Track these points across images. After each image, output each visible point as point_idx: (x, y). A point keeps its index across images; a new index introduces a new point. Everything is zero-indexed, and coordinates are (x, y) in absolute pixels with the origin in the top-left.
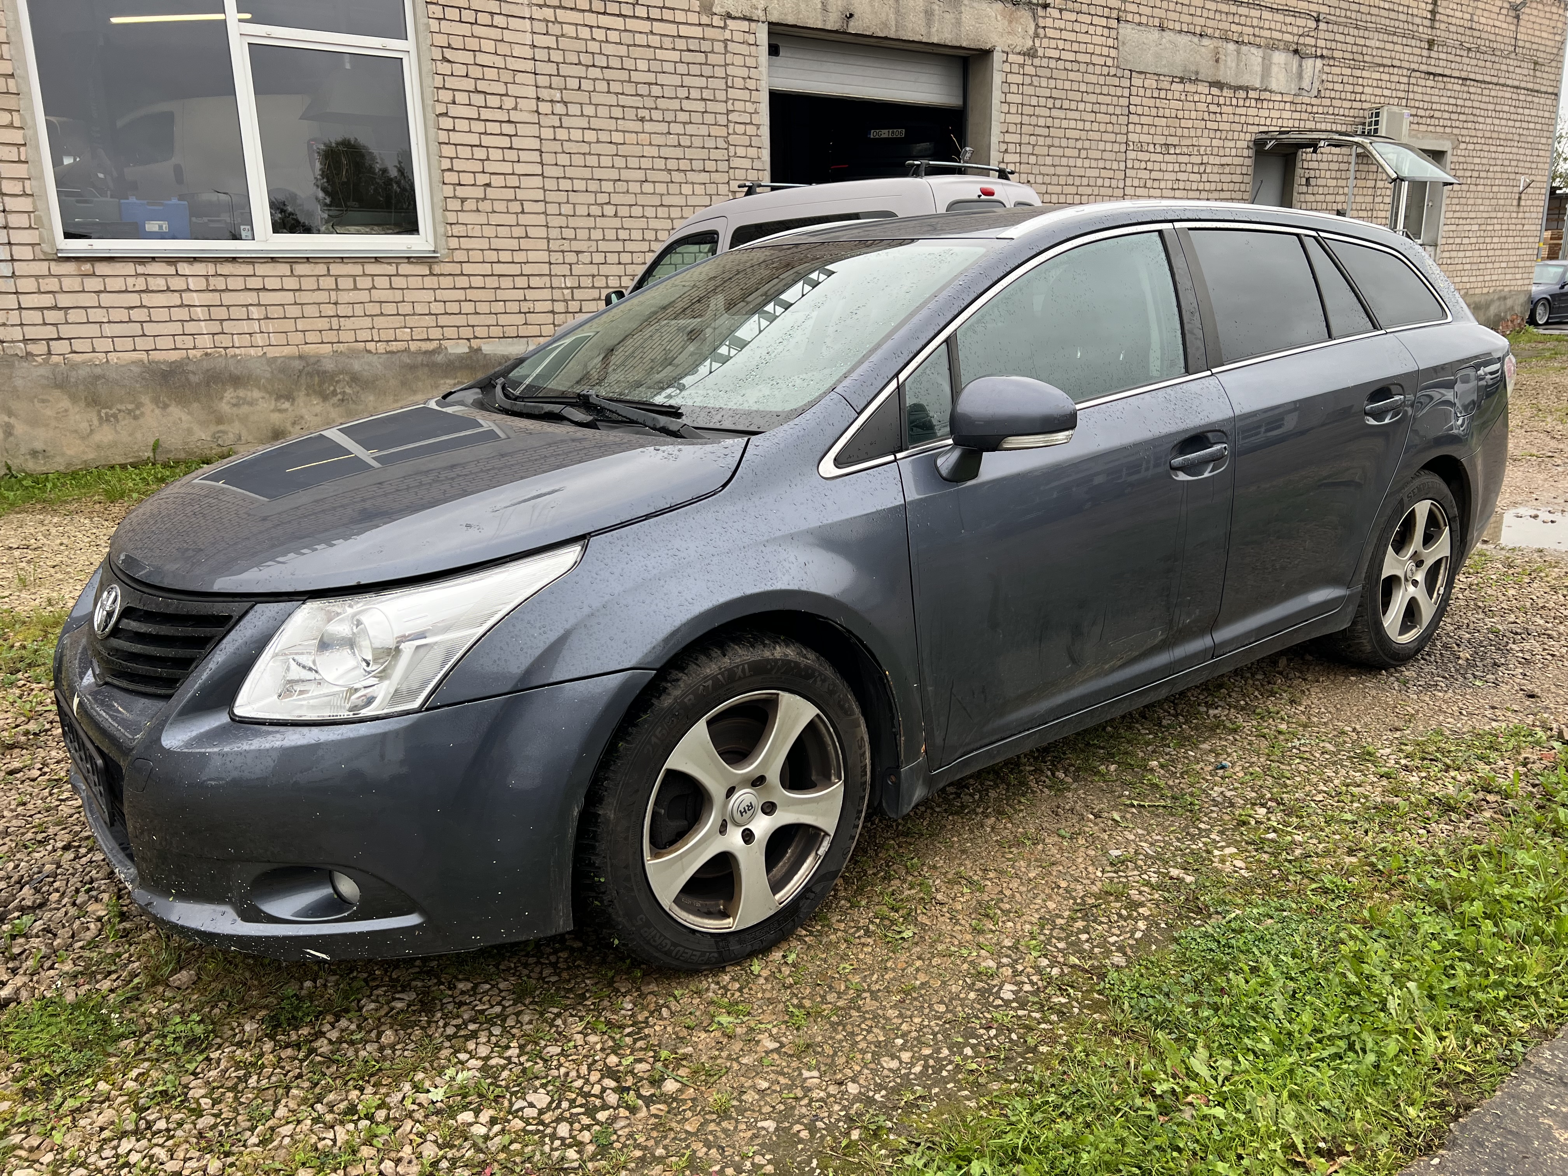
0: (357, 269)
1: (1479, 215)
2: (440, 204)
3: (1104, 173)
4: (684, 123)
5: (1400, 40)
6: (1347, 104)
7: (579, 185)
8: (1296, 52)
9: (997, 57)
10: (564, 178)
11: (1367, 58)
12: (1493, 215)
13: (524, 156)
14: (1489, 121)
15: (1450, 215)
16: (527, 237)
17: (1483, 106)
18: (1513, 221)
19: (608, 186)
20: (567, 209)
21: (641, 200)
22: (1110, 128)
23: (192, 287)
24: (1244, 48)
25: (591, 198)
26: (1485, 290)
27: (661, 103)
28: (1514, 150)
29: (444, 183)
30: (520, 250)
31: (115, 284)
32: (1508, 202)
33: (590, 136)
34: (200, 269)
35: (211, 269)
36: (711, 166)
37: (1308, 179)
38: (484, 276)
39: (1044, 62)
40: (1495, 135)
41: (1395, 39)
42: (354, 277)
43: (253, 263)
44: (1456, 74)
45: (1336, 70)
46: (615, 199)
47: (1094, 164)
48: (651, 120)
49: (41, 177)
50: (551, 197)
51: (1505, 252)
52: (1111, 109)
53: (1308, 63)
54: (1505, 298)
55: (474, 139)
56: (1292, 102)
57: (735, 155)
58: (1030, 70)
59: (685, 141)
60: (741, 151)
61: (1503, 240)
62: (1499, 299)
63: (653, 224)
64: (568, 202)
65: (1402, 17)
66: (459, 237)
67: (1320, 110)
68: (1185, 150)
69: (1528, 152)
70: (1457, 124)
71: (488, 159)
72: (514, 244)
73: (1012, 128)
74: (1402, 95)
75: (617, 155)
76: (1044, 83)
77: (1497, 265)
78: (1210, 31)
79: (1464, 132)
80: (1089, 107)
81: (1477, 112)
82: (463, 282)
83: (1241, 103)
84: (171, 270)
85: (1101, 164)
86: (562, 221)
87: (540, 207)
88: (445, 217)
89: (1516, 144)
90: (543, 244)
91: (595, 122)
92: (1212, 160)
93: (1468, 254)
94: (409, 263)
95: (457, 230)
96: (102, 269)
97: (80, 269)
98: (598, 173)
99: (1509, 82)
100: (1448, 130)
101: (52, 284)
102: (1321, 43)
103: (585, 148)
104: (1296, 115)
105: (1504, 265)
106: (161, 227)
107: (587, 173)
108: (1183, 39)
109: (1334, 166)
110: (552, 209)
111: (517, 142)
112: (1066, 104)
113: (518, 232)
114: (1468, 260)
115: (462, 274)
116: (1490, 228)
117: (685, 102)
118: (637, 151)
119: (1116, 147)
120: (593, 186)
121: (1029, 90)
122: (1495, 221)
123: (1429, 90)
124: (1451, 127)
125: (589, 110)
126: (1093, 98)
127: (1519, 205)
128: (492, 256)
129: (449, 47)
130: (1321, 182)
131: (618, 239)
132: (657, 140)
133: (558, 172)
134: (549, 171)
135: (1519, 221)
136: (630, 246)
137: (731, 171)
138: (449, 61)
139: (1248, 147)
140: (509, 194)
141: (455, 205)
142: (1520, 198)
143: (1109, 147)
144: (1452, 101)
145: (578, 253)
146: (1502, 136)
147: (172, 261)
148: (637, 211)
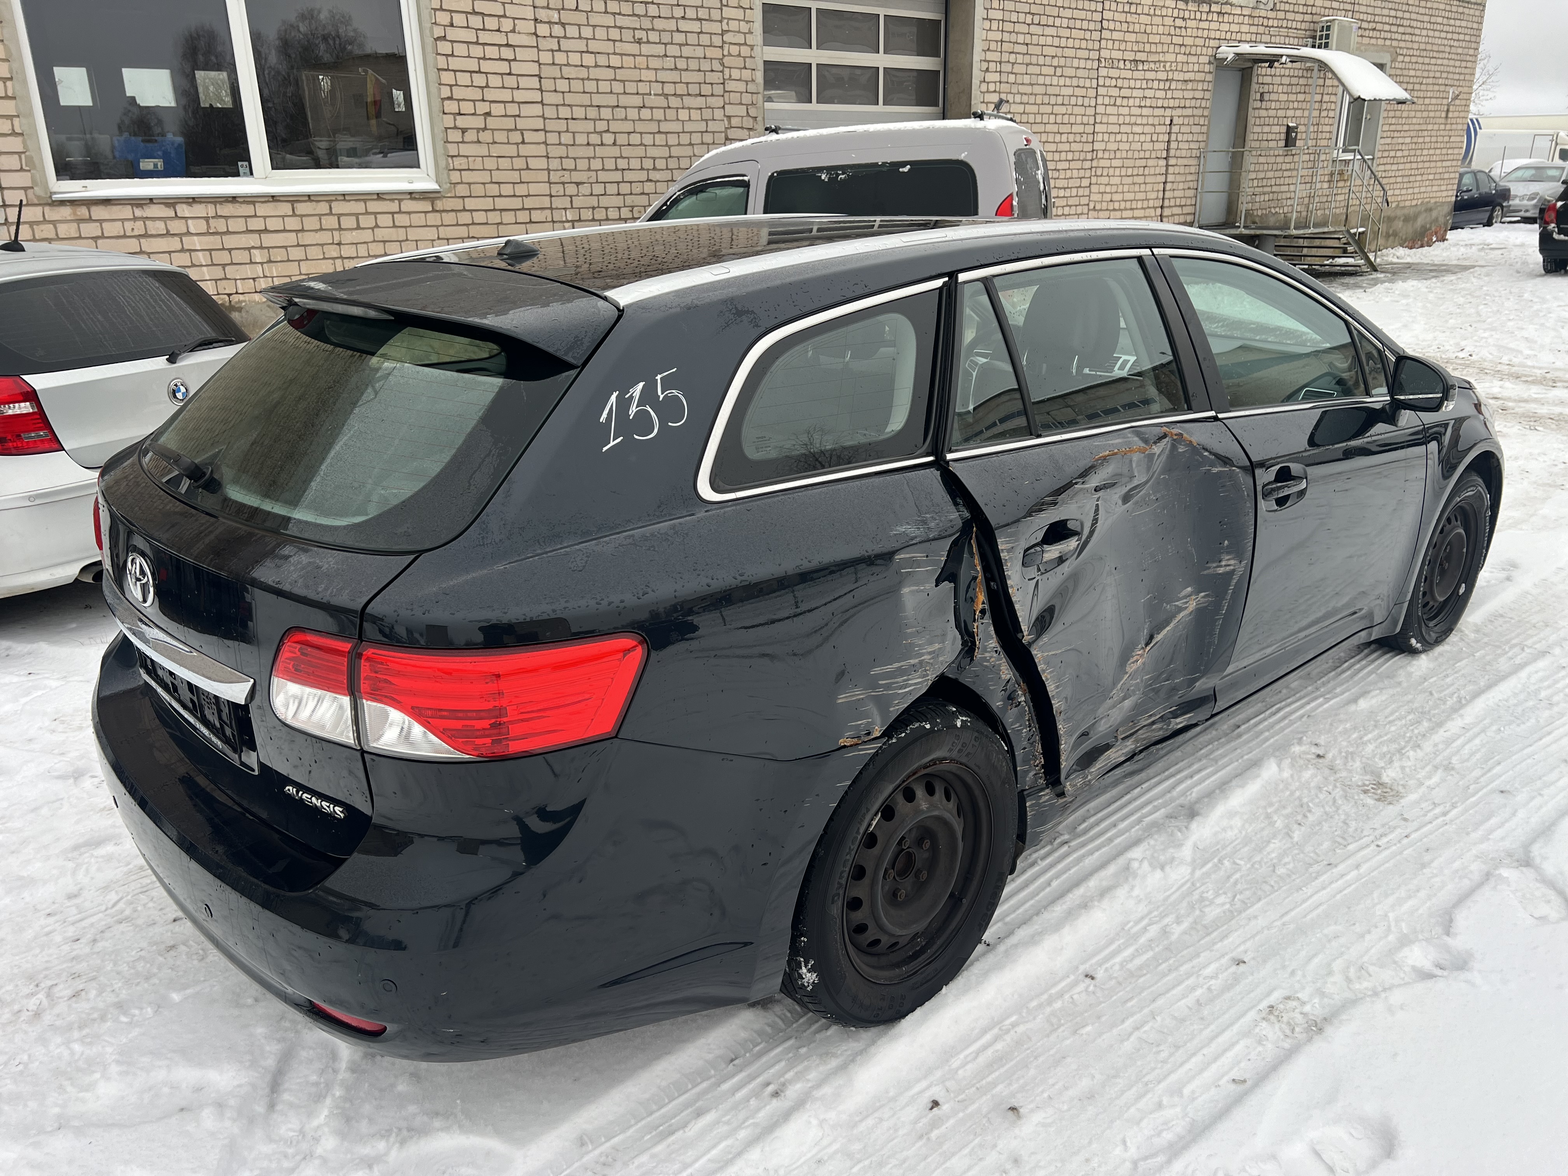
0: (359, 207)
1: (1412, 127)
2: (440, 136)
3: (1078, 92)
4: (681, 45)
6: (1299, 17)
7: (579, 112)
10: (564, 105)
12: (1424, 127)
13: (524, 82)
14: (1424, 32)
15: (1386, 128)
16: (528, 168)
17: (1420, 18)
18: (1442, 133)
19: (606, 113)
20: (566, 138)
21: (640, 127)
22: (1084, 44)
23: (192, 230)
25: (589, 126)
26: (1414, 202)
27: (659, 24)
28: (1445, 62)
29: (444, 113)
30: (521, 182)
31: (112, 229)
32: (1438, 114)
33: (589, 60)
34: (200, 210)
35: (211, 210)
36: (706, 89)
37: (1262, 94)
38: (486, 211)
40: (1429, 47)
42: (357, 215)
43: (254, 203)
46: (614, 126)
47: (1068, 82)
48: (648, 42)
49: (29, 115)
50: (551, 125)
51: (1433, 164)
52: (1085, 25)
54: (1431, 210)
55: (473, 65)
56: (1250, 16)
57: (730, 79)
59: (681, 64)
60: (736, 74)
61: (1432, 152)
62: (1426, 210)
63: (652, 152)
64: (567, 131)
66: (460, 170)
67: (1275, 23)
68: (1152, 65)
69: (1458, 64)
70: (1396, 36)
71: (487, 86)
72: (515, 176)
73: (993, 46)
74: (1349, 7)
75: (615, 80)
77: (1425, 177)
79: (1402, 44)
80: (1065, 23)
81: (1414, 24)
82: (465, 218)
83: (1204, 17)
84: (170, 212)
85: (1075, 82)
86: (562, 151)
87: (540, 137)
88: (446, 149)
89: (1447, 56)
90: (544, 176)
91: (593, 46)
92: (1177, 76)
93: (1401, 167)
94: (411, 199)
95: (458, 163)
96: (98, 212)
97: (75, 214)
98: (597, 100)
100: (1388, 43)
101: (46, 231)
103: (583, 73)
104: (1254, 29)
105: (1431, 177)
106: (155, 165)
107: (585, 99)
109: (1286, 81)
110: (552, 138)
111: (516, 68)
112: (1044, 20)
113: (519, 163)
114: (1400, 173)
115: (464, 210)
116: (1421, 140)
117: (681, 22)
118: (634, 75)
119: (1089, 64)
120: (592, 113)
121: (1010, 6)
122: (1426, 133)
123: (1372, 3)
124: (1391, 39)
125: (587, 32)
126: (1068, 13)
127: (1447, 117)
128: (493, 189)
130: (1274, 97)
131: (617, 169)
132: (655, 63)
133: (557, 99)
134: (549, 98)
135: (1446, 133)
136: (629, 176)
137: (726, 95)
139: (1210, 63)
140: (509, 123)
141: (455, 136)
142: (1448, 111)
143: (1082, 64)
144: (1393, 13)
145: (578, 184)
146: (1435, 48)
147: (171, 202)
148: (635, 139)
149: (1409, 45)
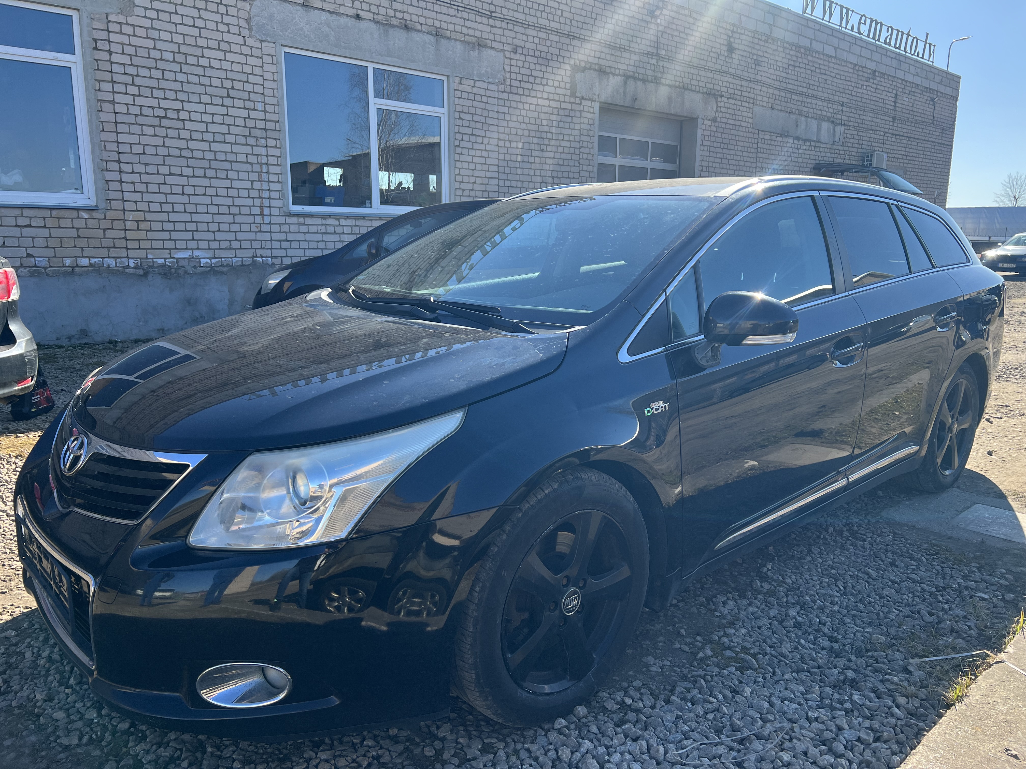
4: (561, 153)
5: (879, 117)
6: (855, 150)
8: (833, 122)
9: (700, 121)
11: (865, 126)
13: (491, 168)
14: (921, 160)
17: (918, 152)
22: (748, 159)
24: (809, 119)
27: (551, 142)
28: (933, 176)
29: (456, 181)
31: (313, 229)
34: (349, 222)
35: (353, 222)
39: (720, 125)
40: (923, 167)
41: (878, 116)
43: (372, 220)
44: (905, 134)
45: (851, 132)
48: (547, 151)
49: (287, 173)
52: (749, 150)
53: (838, 128)
55: (470, 159)
56: (830, 148)
57: (582, 170)
58: (714, 129)
59: (561, 162)
60: (585, 168)
65: (881, 105)
67: (843, 153)
69: (939, 177)
70: (906, 162)
71: (475, 169)
73: (705, 158)
74: (880, 145)
75: (531, 168)
76: (720, 135)
78: (794, 111)
79: (909, 166)
80: (740, 148)
81: (915, 155)
83: (807, 148)
84: (336, 223)
87: (496, 195)
89: (933, 172)
91: (523, 151)
96: (308, 221)
97: (298, 220)
98: (523, 177)
99: (930, 139)
101: (285, 228)
102: (844, 118)
103: (517, 164)
104: (832, 155)
106: (331, 200)
107: (517, 177)
108: (782, 114)
112: (729, 147)
117: (561, 142)
118: (540, 166)
121: (713, 139)
123: (893, 143)
124: (903, 163)
126: (741, 144)
129: (462, 112)
132: (549, 161)
133: (505, 176)
134: (502, 176)
138: (462, 119)
140: (483, 187)
141: (459, 193)
144: (904, 149)
146: (927, 168)
147: (338, 217)
149: (913, 166)
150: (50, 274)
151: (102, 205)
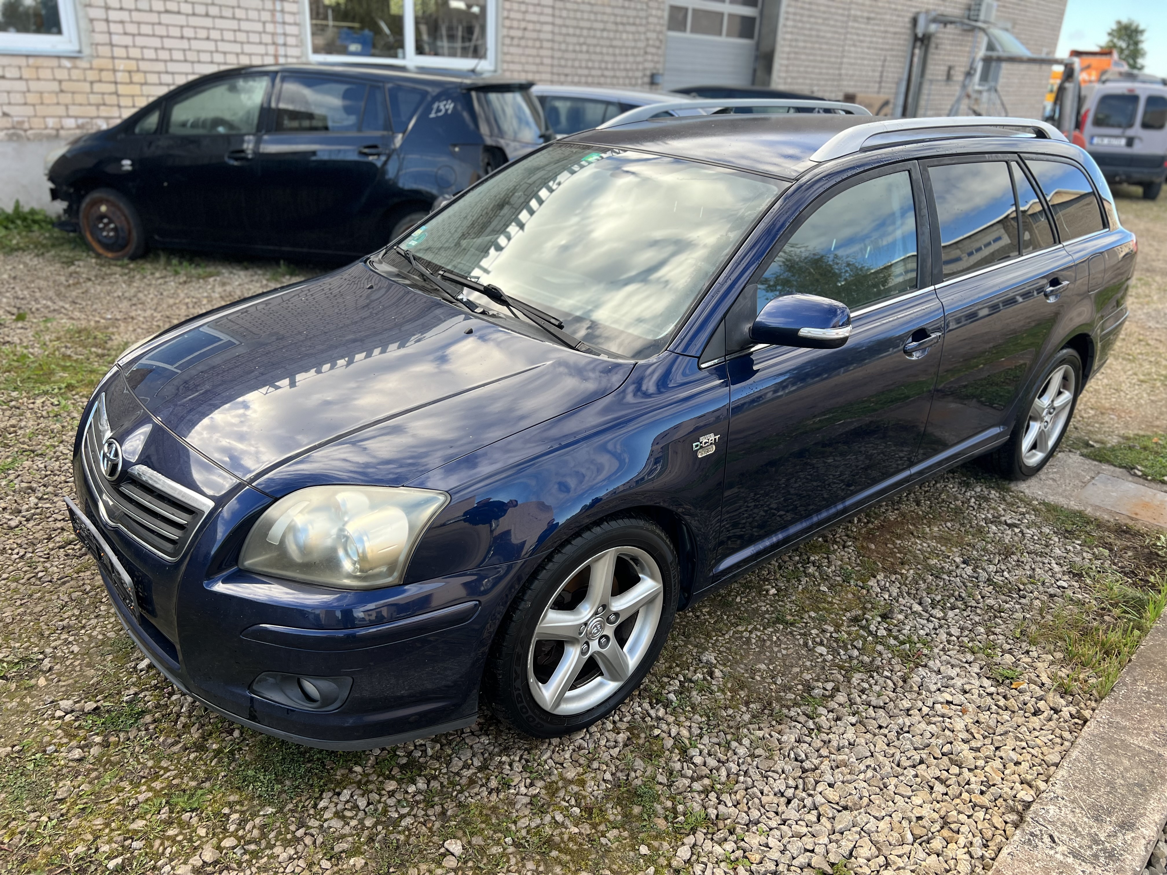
2: (500, 40)
3: (835, 36)
7: (571, 31)
10: (564, 26)
12: (1026, 73)
13: (546, 10)
14: (1033, 10)
15: (1005, 72)
19: (585, 32)
20: (563, 46)
21: (602, 42)
22: (841, 5)
25: (574, 40)
28: (1043, 30)
29: (503, 27)
36: (638, 21)
40: (1035, 20)
46: (590, 41)
49: (304, 13)
50: (556, 38)
57: (651, 15)
60: (654, 12)
64: (564, 42)
66: (508, 62)
72: (534, 68)
85: (834, 29)
86: (560, 54)
87: (550, 44)
88: (502, 49)
89: (1044, 26)
92: (892, 29)
95: (508, 58)
98: (582, 24)
106: (357, 48)
107: (574, 23)
109: (951, 37)
110: (556, 46)
116: (1024, 81)
119: (843, 19)
120: (578, 32)
133: (561, 22)
134: (558, 21)
136: (593, 72)
137: (648, 25)
140: (535, 35)
141: (508, 41)
146: (1038, 21)
148: (598, 49)
150: (31, 137)
151: (87, 51)
